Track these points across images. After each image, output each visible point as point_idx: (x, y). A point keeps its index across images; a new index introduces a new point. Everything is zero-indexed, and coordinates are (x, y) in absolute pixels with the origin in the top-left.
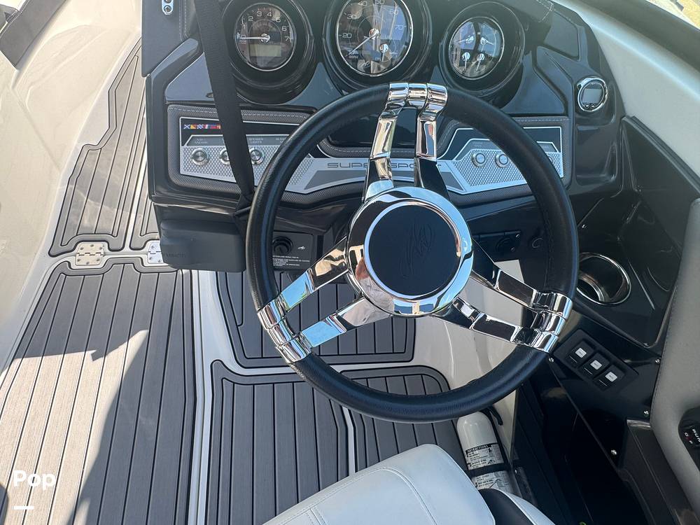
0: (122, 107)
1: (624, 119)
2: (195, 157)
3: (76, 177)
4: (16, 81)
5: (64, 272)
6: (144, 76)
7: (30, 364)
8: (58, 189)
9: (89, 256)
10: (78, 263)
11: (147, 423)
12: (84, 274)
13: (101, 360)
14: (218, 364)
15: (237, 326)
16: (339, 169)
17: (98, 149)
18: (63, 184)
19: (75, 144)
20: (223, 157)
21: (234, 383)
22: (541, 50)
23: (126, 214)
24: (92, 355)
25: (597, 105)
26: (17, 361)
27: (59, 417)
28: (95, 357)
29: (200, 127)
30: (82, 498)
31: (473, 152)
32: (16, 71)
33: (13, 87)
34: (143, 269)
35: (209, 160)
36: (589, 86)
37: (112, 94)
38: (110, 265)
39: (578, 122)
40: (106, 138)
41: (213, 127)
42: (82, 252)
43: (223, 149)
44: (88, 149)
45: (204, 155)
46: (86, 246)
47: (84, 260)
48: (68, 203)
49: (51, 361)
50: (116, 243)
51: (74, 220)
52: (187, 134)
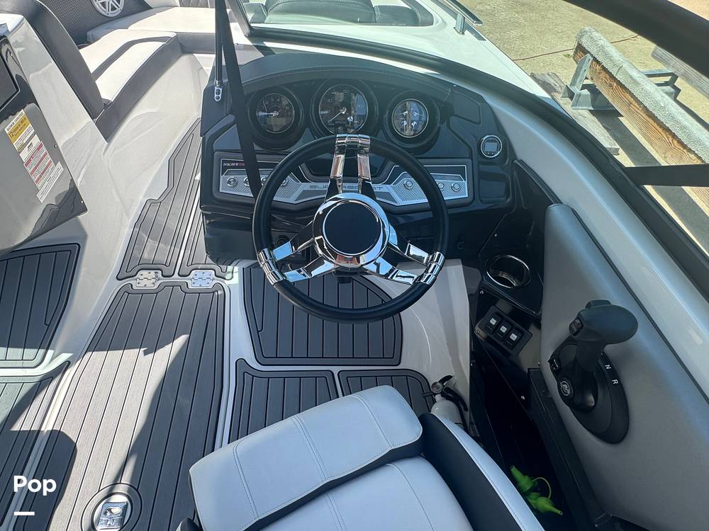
0: (178, 172)
1: (515, 161)
2: (229, 182)
3: (140, 222)
4: (105, 151)
5: (127, 292)
6: (201, 136)
7: (98, 356)
8: (126, 232)
9: (146, 281)
10: (138, 285)
11: (184, 401)
12: (143, 293)
13: (151, 355)
14: (241, 363)
15: (258, 332)
16: (317, 189)
17: (158, 202)
18: (130, 228)
19: (141, 199)
20: (246, 182)
21: (253, 376)
22: (453, 119)
23: (177, 250)
24: (144, 351)
25: (495, 153)
26: (89, 354)
27: (118, 394)
28: (146, 353)
29: (233, 164)
30: (131, 455)
31: (405, 181)
32: (106, 143)
33: (104, 154)
34: (187, 290)
35: (237, 184)
36: (488, 140)
37: (172, 162)
38: (163, 287)
39: (480, 163)
40: (165, 194)
41: (241, 164)
42: (142, 277)
43: (246, 178)
44: (151, 202)
45: (234, 180)
46: (145, 273)
47: (143, 283)
48: (133, 242)
49: (114, 355)
50: (168, 271)
51: (137, 254)
52: (225, 168)
